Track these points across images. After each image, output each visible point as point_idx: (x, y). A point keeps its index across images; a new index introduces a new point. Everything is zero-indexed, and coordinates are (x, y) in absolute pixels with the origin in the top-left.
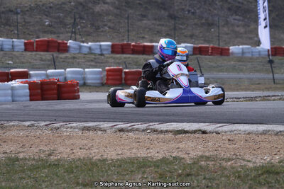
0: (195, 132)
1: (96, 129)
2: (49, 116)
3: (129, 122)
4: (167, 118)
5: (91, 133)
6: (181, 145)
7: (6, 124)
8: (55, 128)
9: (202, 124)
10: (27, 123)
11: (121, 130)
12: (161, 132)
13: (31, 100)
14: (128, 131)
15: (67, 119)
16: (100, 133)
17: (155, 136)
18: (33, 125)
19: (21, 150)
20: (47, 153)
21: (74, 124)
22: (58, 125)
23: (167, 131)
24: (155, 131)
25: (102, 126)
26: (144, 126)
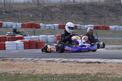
0: (95, 62)
1: (53, 61)
2: (33, 56)
3: (67, 58)
4: (83, 56)
5: (51, 63)
6: (89, 68)
7: (14, 59)
8: (35, 61)
9: (98, 59)
10: (23, 59)
11: (64, 62)
12: (81, 62)
13: (24, 49)
14: (67, 62)
15: (40, 57)
16: (54, 63)
17: (78, 64)
18: (26, 60)
19: (21, 70)
20: (32, 71)
21: (43, 59)
22: (37, 59)
23: (83, 62)
24: (78, 62)
25: (55, 60)
26: (73, 60)
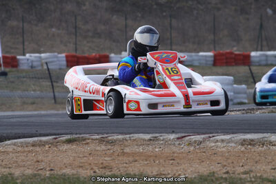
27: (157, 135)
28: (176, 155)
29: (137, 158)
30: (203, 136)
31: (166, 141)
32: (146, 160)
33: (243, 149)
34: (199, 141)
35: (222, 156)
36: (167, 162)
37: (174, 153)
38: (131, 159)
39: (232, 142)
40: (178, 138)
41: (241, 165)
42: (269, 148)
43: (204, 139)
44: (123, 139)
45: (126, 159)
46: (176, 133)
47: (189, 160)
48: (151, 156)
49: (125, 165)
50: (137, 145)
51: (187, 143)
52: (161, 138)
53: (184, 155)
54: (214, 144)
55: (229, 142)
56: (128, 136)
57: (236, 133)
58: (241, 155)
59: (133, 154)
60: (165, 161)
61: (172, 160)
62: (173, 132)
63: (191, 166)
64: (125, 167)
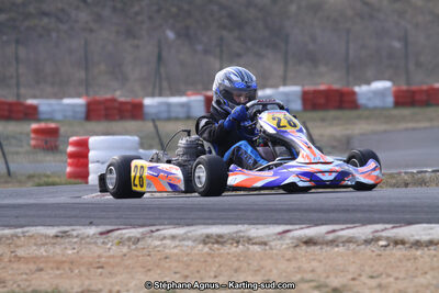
27: (66, 228)
28: (103, 259)
29: (42, 265)
30: (141, 230)
31: (82, 238)
32: (58, 269)
33: (206, 249)
34: (135, 237)
35: (178, 261)
36: (92, 270)
37: (99, 256)
38: (33, 267)
39: (189, 239)
40: (101, 234)
41: (212, 274)
42: (248, 249)
43: (143, 234)
44: (12, 236)
45: (23, 267)
46: (97, 225)
47: (127, 267)
48: (64, 262)
49: (24, 276)
50: (35, 244)
51: (116, 241)
52: (75, 233)
53: (118, 260)
54: (159, 243)
55: (184, 240)
56: (19, 230)
57: (192, 225)
58: (209, 259)
59: (35, 259)
60: (88, 270)
61: (98, 268)
62: (91, 223)
63: (133, 278)
64: (26, 280)
